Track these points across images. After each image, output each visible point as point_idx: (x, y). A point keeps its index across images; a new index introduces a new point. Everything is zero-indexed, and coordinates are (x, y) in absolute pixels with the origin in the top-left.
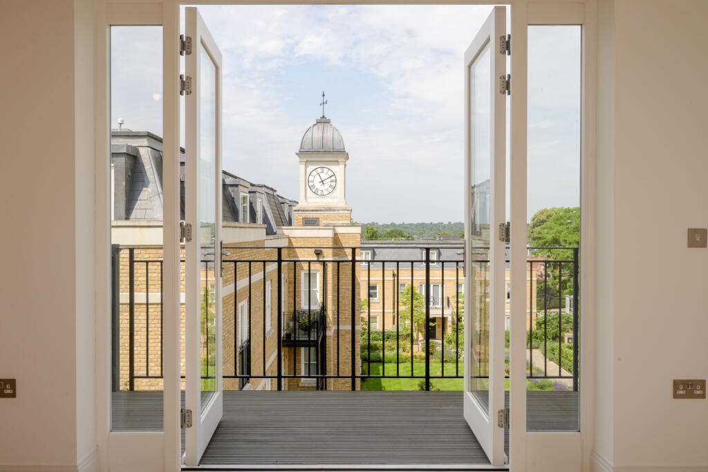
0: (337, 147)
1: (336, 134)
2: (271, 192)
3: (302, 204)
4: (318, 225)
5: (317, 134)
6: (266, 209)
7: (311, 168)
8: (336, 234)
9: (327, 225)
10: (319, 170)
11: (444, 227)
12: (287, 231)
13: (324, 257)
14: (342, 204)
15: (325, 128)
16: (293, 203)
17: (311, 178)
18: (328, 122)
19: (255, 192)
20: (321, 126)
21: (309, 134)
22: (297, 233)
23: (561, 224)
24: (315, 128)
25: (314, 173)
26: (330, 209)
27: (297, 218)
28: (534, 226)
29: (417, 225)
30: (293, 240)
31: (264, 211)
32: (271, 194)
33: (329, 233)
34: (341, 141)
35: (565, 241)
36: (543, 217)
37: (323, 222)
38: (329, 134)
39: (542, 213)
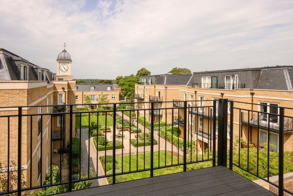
0: (69, 59)
1: (68, 55)
2: (48, 71)
3: (58, 74)
4: (63, 80)
5: (63, 54)
6: (47, 76)
7: (60, 65)
8: (68, 83)
9: (66, 80)
10: (63, 65)
11: (94, 80)
12: (54, 82)
13: (65, 90)
14: (70, 74)
15: (65, 53)
16: (55, 74)
17: (61, 67)
18: (66, 51)
19: (43, 71)
20: (64, 52)
21: (60, 54)
22: (56, 82)
23: (125, 80)
24: (62, 53)
25: (62, 66)
26: (66, 76)
27: (57, 78)
28: (116, 80)
29: (87, 80)
30: (55, 85)
31: (46, 76)
32: (48, 72)
33: (67, 83)
34: (70, 57)
35: (126, 84)
36: (119, 78)
37: (64, 79)
38: (66, 55)
39: (118, 77)
